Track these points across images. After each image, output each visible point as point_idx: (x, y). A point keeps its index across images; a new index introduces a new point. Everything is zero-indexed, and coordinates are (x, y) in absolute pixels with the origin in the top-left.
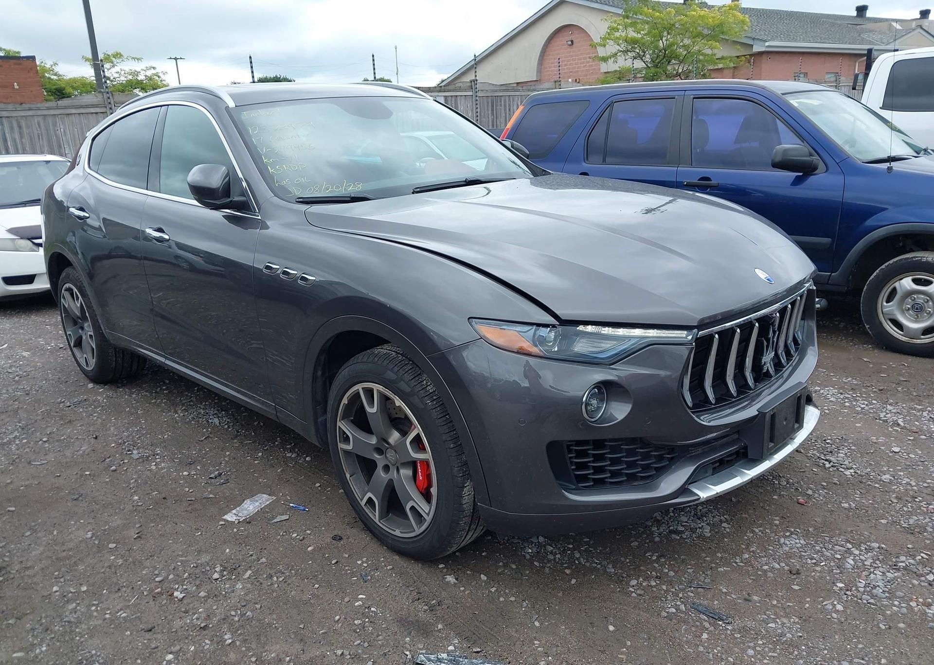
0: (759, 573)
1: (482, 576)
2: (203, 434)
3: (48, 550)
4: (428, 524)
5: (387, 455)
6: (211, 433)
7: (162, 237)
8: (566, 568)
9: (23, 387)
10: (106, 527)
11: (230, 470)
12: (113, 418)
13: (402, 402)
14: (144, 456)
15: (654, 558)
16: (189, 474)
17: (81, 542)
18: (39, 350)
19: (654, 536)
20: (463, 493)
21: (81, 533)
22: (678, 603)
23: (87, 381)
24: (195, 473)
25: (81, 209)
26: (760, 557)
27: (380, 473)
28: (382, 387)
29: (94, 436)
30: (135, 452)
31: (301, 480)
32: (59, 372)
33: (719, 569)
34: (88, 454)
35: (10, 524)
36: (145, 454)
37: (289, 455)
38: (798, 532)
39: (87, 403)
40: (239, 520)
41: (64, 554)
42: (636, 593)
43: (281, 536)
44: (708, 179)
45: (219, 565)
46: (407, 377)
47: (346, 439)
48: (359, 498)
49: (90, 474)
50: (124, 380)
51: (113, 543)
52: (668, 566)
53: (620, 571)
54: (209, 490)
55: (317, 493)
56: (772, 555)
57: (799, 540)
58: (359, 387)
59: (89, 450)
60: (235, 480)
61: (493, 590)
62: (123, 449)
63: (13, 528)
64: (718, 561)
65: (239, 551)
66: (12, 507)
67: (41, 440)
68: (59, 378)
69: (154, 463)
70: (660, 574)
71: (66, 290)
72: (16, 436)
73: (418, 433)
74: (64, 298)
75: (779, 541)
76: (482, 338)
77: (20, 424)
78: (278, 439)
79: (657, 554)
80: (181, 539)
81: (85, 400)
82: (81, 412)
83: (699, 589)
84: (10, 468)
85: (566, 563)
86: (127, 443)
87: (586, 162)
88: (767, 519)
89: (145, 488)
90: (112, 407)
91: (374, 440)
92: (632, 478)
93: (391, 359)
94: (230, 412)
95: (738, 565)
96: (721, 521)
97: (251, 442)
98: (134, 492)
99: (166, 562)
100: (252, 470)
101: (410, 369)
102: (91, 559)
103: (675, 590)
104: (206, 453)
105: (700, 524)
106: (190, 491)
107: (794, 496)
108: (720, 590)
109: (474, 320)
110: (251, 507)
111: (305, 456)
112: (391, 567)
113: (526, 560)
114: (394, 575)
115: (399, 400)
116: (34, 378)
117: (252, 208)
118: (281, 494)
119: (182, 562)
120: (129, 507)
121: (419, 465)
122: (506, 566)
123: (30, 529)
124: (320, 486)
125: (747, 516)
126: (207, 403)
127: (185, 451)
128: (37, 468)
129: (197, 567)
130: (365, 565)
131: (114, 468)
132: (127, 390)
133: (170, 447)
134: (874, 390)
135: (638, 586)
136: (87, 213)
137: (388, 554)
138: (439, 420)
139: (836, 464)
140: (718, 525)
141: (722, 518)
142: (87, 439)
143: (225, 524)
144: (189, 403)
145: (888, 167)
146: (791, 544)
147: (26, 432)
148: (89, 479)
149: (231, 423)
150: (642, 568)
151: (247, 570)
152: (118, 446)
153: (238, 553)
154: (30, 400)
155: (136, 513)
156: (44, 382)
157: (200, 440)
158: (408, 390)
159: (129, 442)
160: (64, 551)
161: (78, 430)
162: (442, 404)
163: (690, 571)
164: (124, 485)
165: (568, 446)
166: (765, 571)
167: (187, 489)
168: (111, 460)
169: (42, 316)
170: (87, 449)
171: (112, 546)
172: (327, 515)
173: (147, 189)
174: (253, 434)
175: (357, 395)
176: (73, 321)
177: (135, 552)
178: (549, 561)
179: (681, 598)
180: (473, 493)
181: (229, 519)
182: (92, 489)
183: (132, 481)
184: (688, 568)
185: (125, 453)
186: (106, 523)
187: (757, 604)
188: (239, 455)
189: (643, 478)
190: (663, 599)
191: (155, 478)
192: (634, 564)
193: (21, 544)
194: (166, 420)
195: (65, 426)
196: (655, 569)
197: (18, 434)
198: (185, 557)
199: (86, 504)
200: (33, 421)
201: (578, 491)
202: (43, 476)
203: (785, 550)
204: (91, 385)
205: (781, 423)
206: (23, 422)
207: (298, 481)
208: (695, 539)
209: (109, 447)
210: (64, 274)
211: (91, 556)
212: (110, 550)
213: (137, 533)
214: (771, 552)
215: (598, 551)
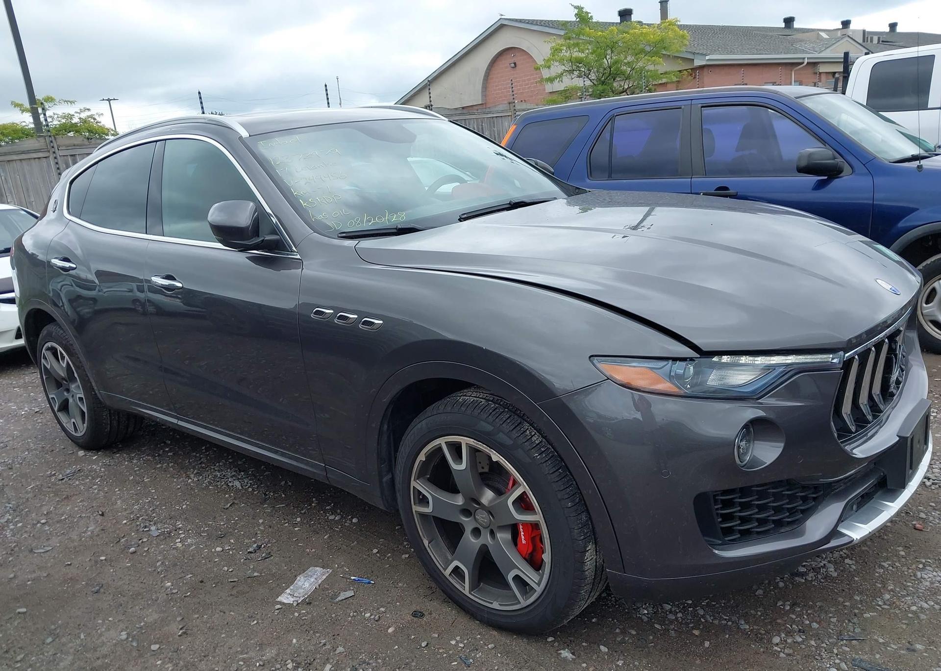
0: (910, 615)
1: (602, 647)
2: (227, 501)
3: (79, 659)
4: (538, 595)
5: (477, 517)
6: (235, 499)
7: (174, 285)
8: (693, 628)
9: (3, 461)
10: (142, 624)
11: (269, 541)
12: (117, 489)
13: (501, 457)
14: (164, 532)
15: (788, 608)
16: (223, 550)
17: (115, 645)
18: (12, 416)
19: (777, 581)
20: (585, 558)
21: (112, 633)
22: (837, 661)
23: (76, 449)
24: (230, 548)
25: (66, 260)
26: (904, 596)
27: (468, 536)
28: (473, 440)
29: (101, 513)
30: (153, 528)
31: (355, 546)
32: (41, 440)
33: (865, 615)
34: (98, 535)
35: (24, 630)
36: (166, 530)
37: (332, 517)
38: (929, 562)
39: (82, 474)
40: (297, 601)
41: (99, 662)
42: (784, 653)
43: (352, 617)
44: (726, 188)
45: (289, 661)
46: (506, 427)
47: (423, 501)
48: (442, 567)
49: (105, 560)
50: (118, 443)
51: (155, 643)
52: (807, 616)
53: (755, 627)
54: (252, 567)
55: (377, 561)
56: (914, 593)
57: (936, 572)
58: (442, 442)
59: (97, 530)
60: (279, 552)
61: (620, 663)
62: (137, 525)
63: (29, 634)
64: (860, 606)
65: (308, 640)
66: (21, 608)
67: (39, 522)
68: (43, 447)
69: (179, 540)
70: (802, 627)
71: (48, 349)
72: (8, 519)
73: (524, 492)
74: (45, 358)
75: (915, 575)
76: (608, 379)
77: (11, 505)
78: (314, 499)
79: (789, 603)
80: (235, 632)
81: (79, 470)
82: (77, 485)
83: (853, 641)
84: (10, 559)
85: (691, 623)
86: (141, 518)
87: (591, 179)
88: (890, 550)
89: (175, 571)
90: (112, 477)
91: (459, 500)
92: (779, 524)
93: (482, 408)
94: (250, 473)
95: (883, 608)
96: (841, 557)
97: (284, 505)
98: (164, 577)
99: (225, 662)
100: (294, 540)
101: (508, 418)
102: (133, 666)
103: (827, 645)
104: (236, 524)
105: (821, 562)
106: (230, 570)
107: (907, 521)
108: (876, 641)
109: (596, 358)
110: (307, 585)
111: (350, 517)
112: (493, 645)
113: (645, 623)
114: (499, 655)
115: (497, 454)
116: (14, 449)
117: (287, 246)
118: (337, 566)
119: (243, 660)
120: (162, 597)
121: (521, 527)
122: (624, 632)
123: (51, 634)
124: (377, 553)
125: (867, 548)
126: (220, 464)
127: (211, 523)
128: (42, 556)
129: (263, 665)
130: (462, 645)
131: (132, 549)
132: (125, 455)
133: (192, 518)
134: (936, 396)
135: (783, 644)
136: (73, 263)
137: (483, 630)
138: (551, 475)
139: (936, 481)
140: (840, 562)
141: (841, 553)
142: (92, 517)
143: (281, 608)
144: (200, 466)
145: (918, 166)
146: (929, 577)
147: (18, 514)
148: (106, 566)
149: (254, 485)
150: (779, 621)
151: (325, 664)
152: (130, 522)
153: (307, 643)
154: (15, 475)
155: (172, 603)
156: (26, 453)
157: (225, 507)
158: (509, 442)
159: (144, 517)
160: (98, 658)
161: (79, 506)
162: (552, 456)
163: (834, 620)
164: (150, 570)
165: (715, 496)
166: (914, 613)
167: (226, 568)
168: (127, 540)
169: (7, 378)
170: (95, 529)
171: (155, 647)
172: (397, 588)
173: (146, 233)
174: (283, 496)
175: (439, 449)
176: (56, 382)
177: (184, 653)
178: (671, 622)
179: (837, 655)
180: (595, 558)
181: (286, 601)
182: (113, 578)
183: (158, 564)
184: (830, 617)
185: (141, 530)
186: (141, 619)
187: (925, 654)
188: (274, 522)
189: (789, 523)
190: (816, 657)
191: (184, 557)
192: (767, 617)
193: (43, 654)
194: (179, 487)
195: (62, 503)
196: (793, 622)
197: (10, 517)
198: (246, 653)
199: (111, 597)
200: (24, 500)
201: (725, 545)
202: (51, 566)
203: (927, 586)
204: (81, 453)
205: (916, 446)
206: (14, 502)
207: (351, 548)
208: (822, 580)
209: (121, 524)
210: (44, 332)
211: (132, 663)
212: (153, 653)
213: (181, 629)
214: (911, 589)
215: (723, 605)
